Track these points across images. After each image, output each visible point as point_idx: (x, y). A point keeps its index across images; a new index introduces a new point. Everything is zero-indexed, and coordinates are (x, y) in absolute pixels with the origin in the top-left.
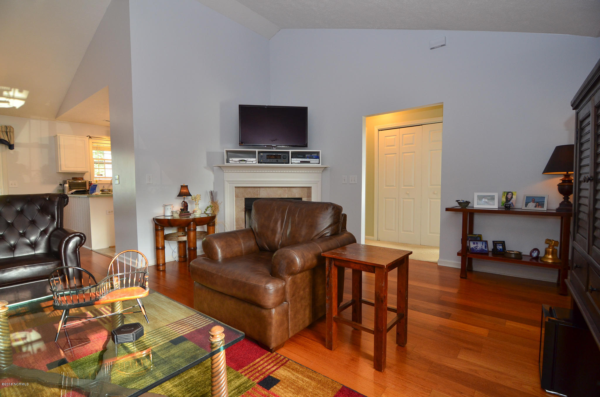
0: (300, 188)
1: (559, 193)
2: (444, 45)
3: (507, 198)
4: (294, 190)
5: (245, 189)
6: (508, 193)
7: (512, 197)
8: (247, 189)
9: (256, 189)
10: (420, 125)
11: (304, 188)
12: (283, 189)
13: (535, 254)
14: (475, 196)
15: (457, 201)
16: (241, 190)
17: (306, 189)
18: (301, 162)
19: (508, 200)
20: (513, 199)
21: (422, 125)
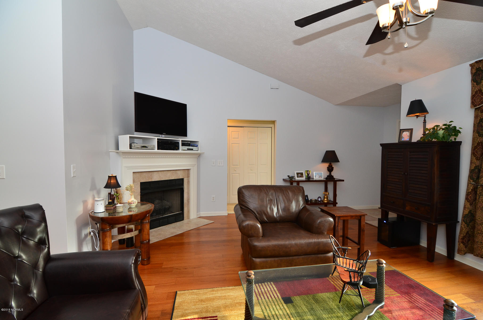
0: (183, 171)
1: (328, 171)
2: (278, 89)
3: (307, 174)
4: (179, 172)
5: (140, 173)
6: (307, 171)
7: (309, 173)
8: (142, 173)
9: (150, 173)
10: (242, 127)
11: (185, 170)
12: (172, 171)
13: (320, 199)
14: (295, 174)
15: (288, 176)
16: (137, 174)
17: (186, 171)
18: (188, 149)
19: (308, 175)
20: (310, 174)
21: (243, 127)
